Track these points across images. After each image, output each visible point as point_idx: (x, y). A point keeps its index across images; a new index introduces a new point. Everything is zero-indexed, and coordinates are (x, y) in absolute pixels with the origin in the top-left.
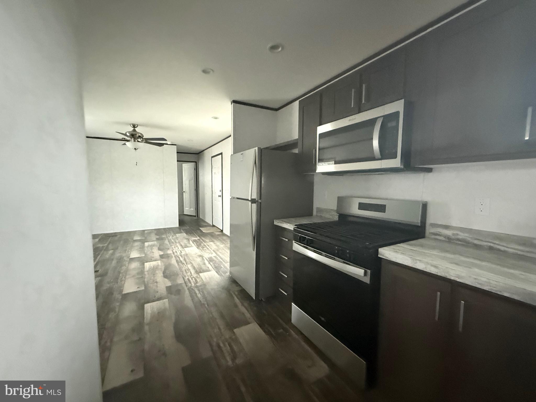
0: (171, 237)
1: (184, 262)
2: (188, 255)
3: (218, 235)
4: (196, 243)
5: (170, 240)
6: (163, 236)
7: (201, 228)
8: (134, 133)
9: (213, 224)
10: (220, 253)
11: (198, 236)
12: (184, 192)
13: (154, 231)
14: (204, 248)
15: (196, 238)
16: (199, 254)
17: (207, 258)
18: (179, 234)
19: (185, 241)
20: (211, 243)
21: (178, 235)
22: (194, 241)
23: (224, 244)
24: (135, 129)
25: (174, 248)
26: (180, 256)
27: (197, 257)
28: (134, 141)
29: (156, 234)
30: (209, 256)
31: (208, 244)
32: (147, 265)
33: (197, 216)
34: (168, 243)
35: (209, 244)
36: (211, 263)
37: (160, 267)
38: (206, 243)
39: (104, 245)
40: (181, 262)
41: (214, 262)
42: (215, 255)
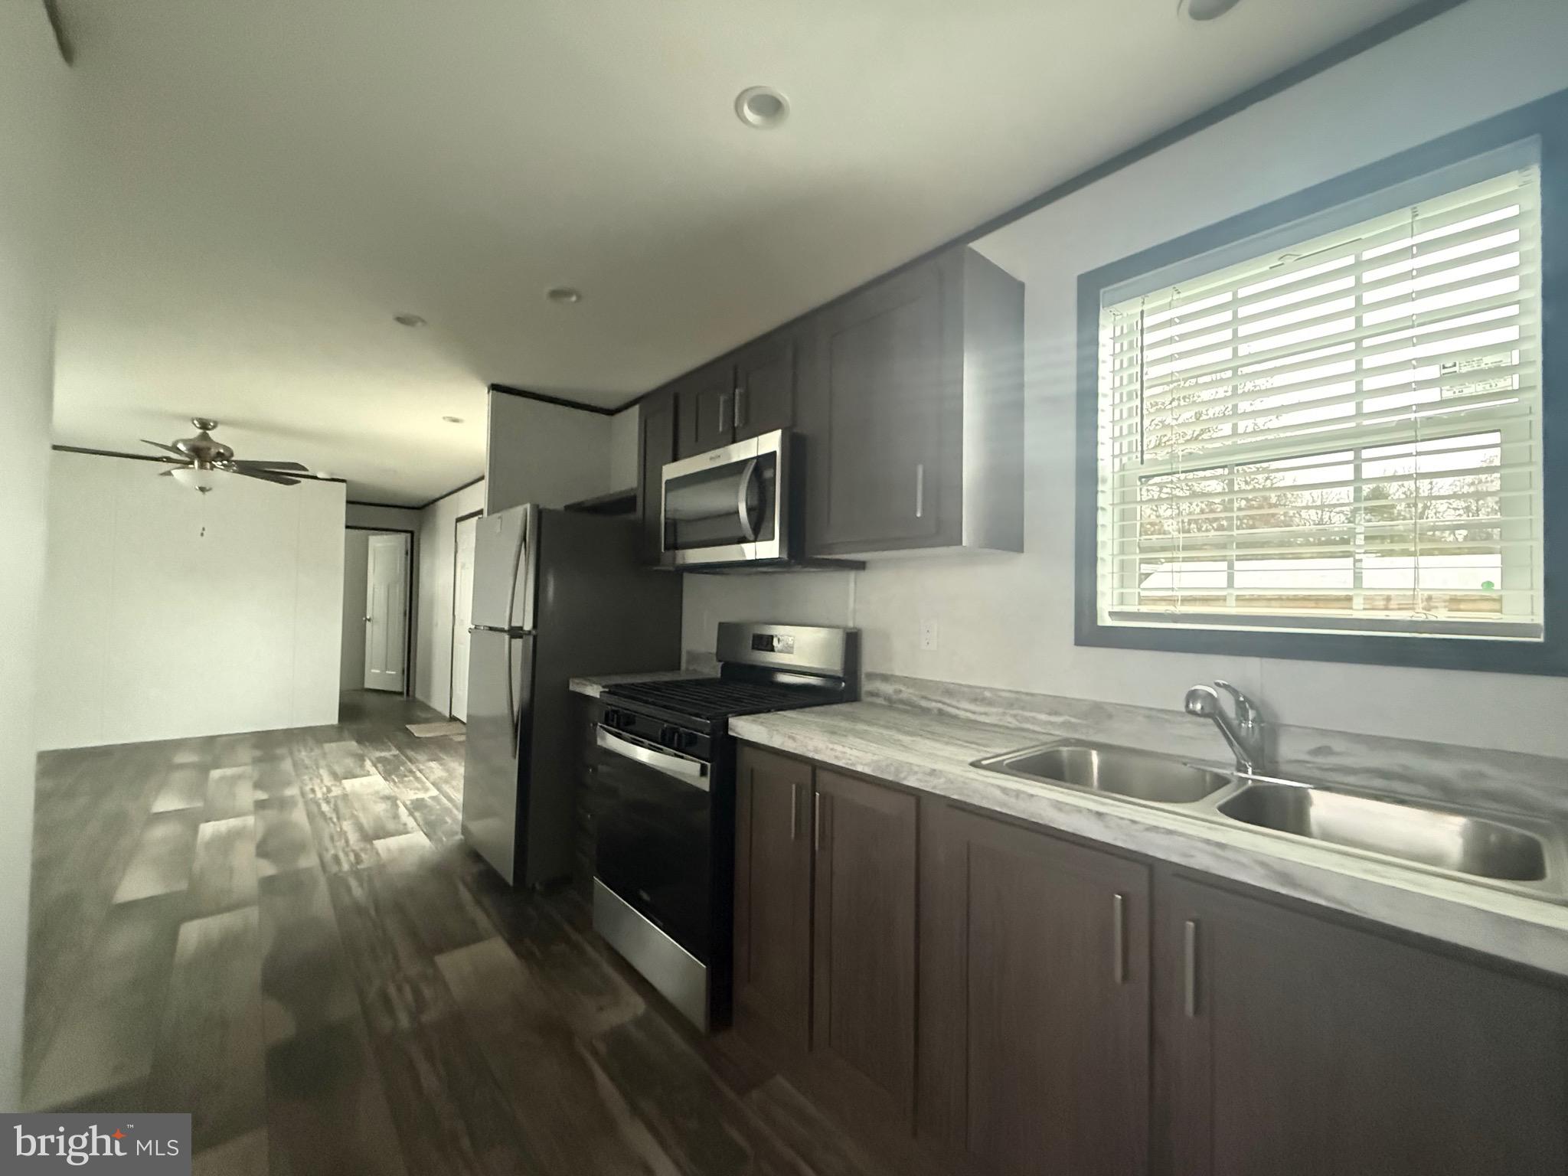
0: (304, 753)
1: (332, 815)
2: (350, 797)
3: (460, 742)
4: (384, 766)
5: (299, 762)
6: (279, 752)
7: (409, 726)
8: (203, 444)
9: (453, 713)
11: (394, 749)
12: (369, 620)
14: (405, 776)
15: (389, 752)
16: (387, 792)
17: (408, 803)
18: (335, 745)
19: (350, 762)
20: (433, 764)
21: (329, 747)
22: (380, 761)
24: (208, 432)
25: (308, 782)
26: (322, 802)
27: (377, 800)
28: (202, 466)
29: (256, 746)
30: (414, 797)
31: (422, 767)
32: (207, 829)
33: (407, 694)
34: (291, 769)
35: (426, 766)
36: (417, 814)
37: (250, 832)
38: (417, 765)
40: (323, 814)
41: (425, 811)
42: (436, 794)
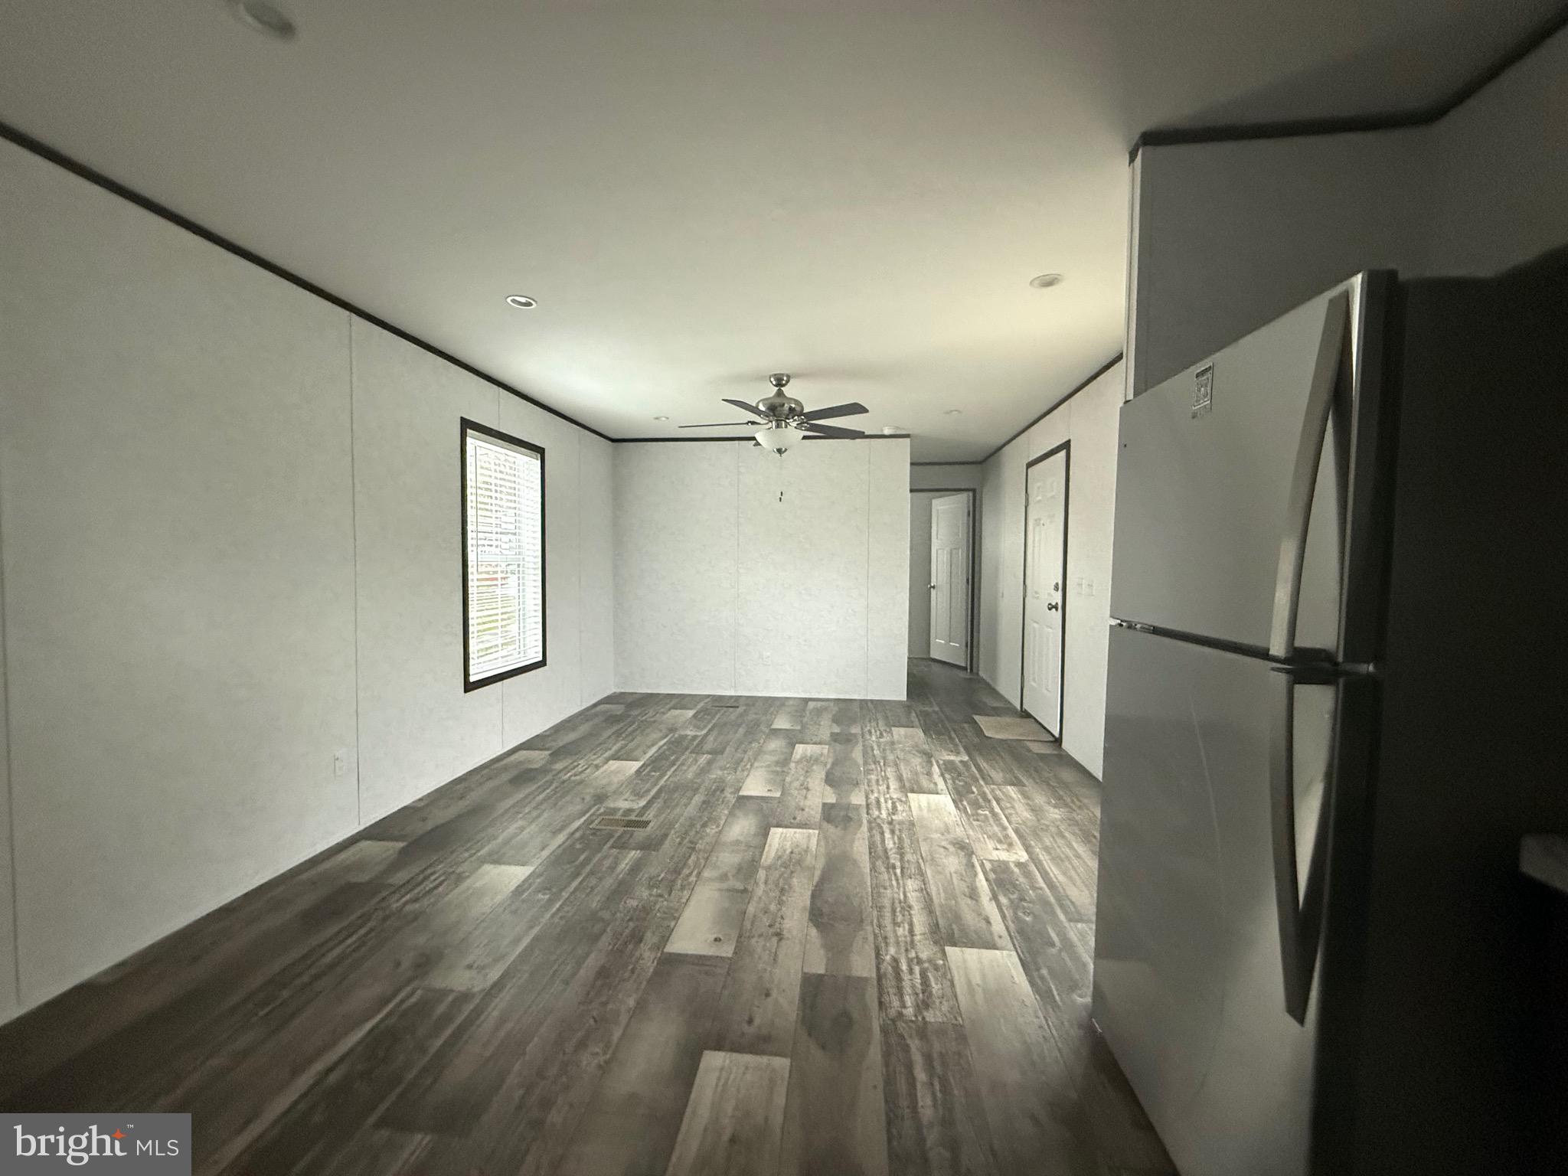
0: (874, 738)
1: (894, 859)
2: (917, 829)
3: (1042, 759)
4: (953, 779)
5: (869, 750)
6: (855, 730)
7: (977, 718)
8: (778, 401)
9: (1025, 707)
10: (1047, 849)
11: (966, 749)
12: (934, 588)
13: (832, 704)
14: (980, 807)
15: (957, 756)
16: (960, 832)
17: (988, 866)
18: (902, 730)
19: (917, 761)
20: (1011, 791)
21: (899, 733)
22: (948, 768)
23: (1066, 805)
24: (782, 389)
25: (875, 788)
26: (886, 828)
27: (949, 846)
28: (778, 426)
29: (836, 720)
30: (995, 856)
31: (998, 792)
32: (776, 838)
33: (971, 669)
34: (860, 760)
35: (1003, 793)
36: (1003, 900)
37: (809, 860)
38: (992, 786)
39: (699, 734)
40: (886, 855)
41: (1016, 896)
42: (1023, 857)
